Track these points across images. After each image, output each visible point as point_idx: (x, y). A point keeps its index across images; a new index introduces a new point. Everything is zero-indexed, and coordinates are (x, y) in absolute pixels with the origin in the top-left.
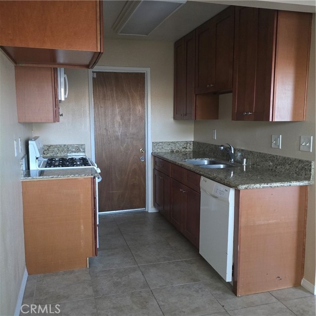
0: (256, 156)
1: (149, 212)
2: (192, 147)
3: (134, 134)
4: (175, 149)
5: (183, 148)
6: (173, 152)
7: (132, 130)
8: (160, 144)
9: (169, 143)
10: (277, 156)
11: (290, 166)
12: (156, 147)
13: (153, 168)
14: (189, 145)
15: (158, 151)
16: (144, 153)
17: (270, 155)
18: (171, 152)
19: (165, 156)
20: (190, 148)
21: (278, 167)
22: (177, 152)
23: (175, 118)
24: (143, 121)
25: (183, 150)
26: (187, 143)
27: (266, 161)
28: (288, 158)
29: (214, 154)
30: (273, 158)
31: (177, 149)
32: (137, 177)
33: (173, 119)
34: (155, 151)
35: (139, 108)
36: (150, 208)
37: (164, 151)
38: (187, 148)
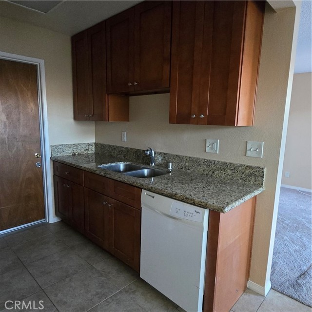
0: (185, 160)
1: (51, 222)
2: (94, 149)
3: (25, 136)
4: (77, 152)
5: (85, 150)
6: (75, 155)
7: (23, 131)
8: (61, 147)
9: (70, 146)
10: (215, 161)
11: (233, 171)
12: (56, 151)
13: (53, 174)
14: (90, 146)
15: (59, 155)
16: (40, 159)
17: (205, 160)
18: (73, 155)
19: (67, 160)
20: (92, 150)
21: (216, 172)
22: (80, 154)
23: (75, 119)
24: (37, 121)
25: (85, 152)
26: (89, 144)
27: (200, 165)
28: (230, 164)
29: (125, 156)
30: (208, 163)
31: (79, 151)
32: (33, 186)
33: (73, 120)
34: (55, 155)
35: (31, 105)
36: (52, 218)
37: (65, 154)
38: (90, 150)
